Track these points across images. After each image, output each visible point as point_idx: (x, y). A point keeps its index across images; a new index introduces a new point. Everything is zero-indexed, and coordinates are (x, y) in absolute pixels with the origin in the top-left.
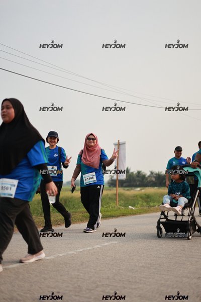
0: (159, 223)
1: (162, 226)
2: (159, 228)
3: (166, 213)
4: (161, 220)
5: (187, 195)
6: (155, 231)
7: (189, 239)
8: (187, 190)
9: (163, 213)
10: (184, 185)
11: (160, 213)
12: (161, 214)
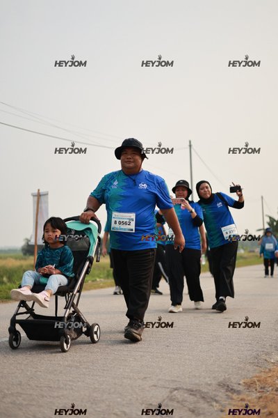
0: (14, 321)
1: (18, 327)
2: (12, 330)
3: (30, 304)
4: (18, 318)
5: (67, 270)
6: (6, 337)
7: (64, 351)
8: (68, 262)
9: (23, 303)
10: (63, 253)
11: (18, 303)
12: (19, 306)
